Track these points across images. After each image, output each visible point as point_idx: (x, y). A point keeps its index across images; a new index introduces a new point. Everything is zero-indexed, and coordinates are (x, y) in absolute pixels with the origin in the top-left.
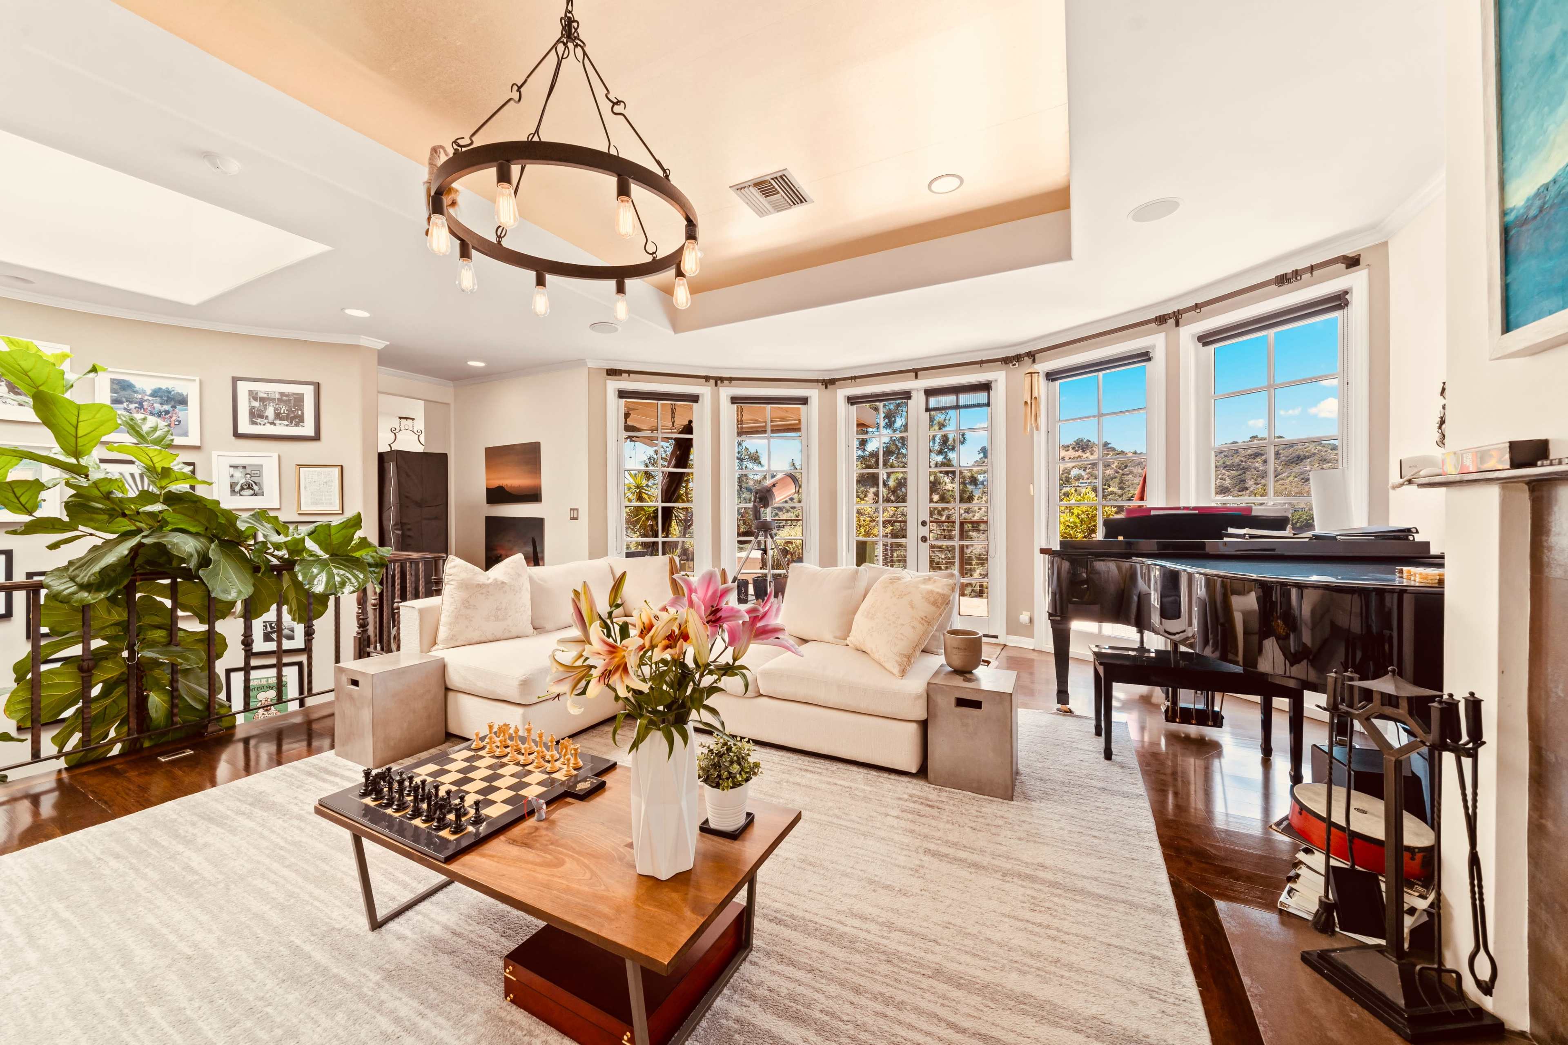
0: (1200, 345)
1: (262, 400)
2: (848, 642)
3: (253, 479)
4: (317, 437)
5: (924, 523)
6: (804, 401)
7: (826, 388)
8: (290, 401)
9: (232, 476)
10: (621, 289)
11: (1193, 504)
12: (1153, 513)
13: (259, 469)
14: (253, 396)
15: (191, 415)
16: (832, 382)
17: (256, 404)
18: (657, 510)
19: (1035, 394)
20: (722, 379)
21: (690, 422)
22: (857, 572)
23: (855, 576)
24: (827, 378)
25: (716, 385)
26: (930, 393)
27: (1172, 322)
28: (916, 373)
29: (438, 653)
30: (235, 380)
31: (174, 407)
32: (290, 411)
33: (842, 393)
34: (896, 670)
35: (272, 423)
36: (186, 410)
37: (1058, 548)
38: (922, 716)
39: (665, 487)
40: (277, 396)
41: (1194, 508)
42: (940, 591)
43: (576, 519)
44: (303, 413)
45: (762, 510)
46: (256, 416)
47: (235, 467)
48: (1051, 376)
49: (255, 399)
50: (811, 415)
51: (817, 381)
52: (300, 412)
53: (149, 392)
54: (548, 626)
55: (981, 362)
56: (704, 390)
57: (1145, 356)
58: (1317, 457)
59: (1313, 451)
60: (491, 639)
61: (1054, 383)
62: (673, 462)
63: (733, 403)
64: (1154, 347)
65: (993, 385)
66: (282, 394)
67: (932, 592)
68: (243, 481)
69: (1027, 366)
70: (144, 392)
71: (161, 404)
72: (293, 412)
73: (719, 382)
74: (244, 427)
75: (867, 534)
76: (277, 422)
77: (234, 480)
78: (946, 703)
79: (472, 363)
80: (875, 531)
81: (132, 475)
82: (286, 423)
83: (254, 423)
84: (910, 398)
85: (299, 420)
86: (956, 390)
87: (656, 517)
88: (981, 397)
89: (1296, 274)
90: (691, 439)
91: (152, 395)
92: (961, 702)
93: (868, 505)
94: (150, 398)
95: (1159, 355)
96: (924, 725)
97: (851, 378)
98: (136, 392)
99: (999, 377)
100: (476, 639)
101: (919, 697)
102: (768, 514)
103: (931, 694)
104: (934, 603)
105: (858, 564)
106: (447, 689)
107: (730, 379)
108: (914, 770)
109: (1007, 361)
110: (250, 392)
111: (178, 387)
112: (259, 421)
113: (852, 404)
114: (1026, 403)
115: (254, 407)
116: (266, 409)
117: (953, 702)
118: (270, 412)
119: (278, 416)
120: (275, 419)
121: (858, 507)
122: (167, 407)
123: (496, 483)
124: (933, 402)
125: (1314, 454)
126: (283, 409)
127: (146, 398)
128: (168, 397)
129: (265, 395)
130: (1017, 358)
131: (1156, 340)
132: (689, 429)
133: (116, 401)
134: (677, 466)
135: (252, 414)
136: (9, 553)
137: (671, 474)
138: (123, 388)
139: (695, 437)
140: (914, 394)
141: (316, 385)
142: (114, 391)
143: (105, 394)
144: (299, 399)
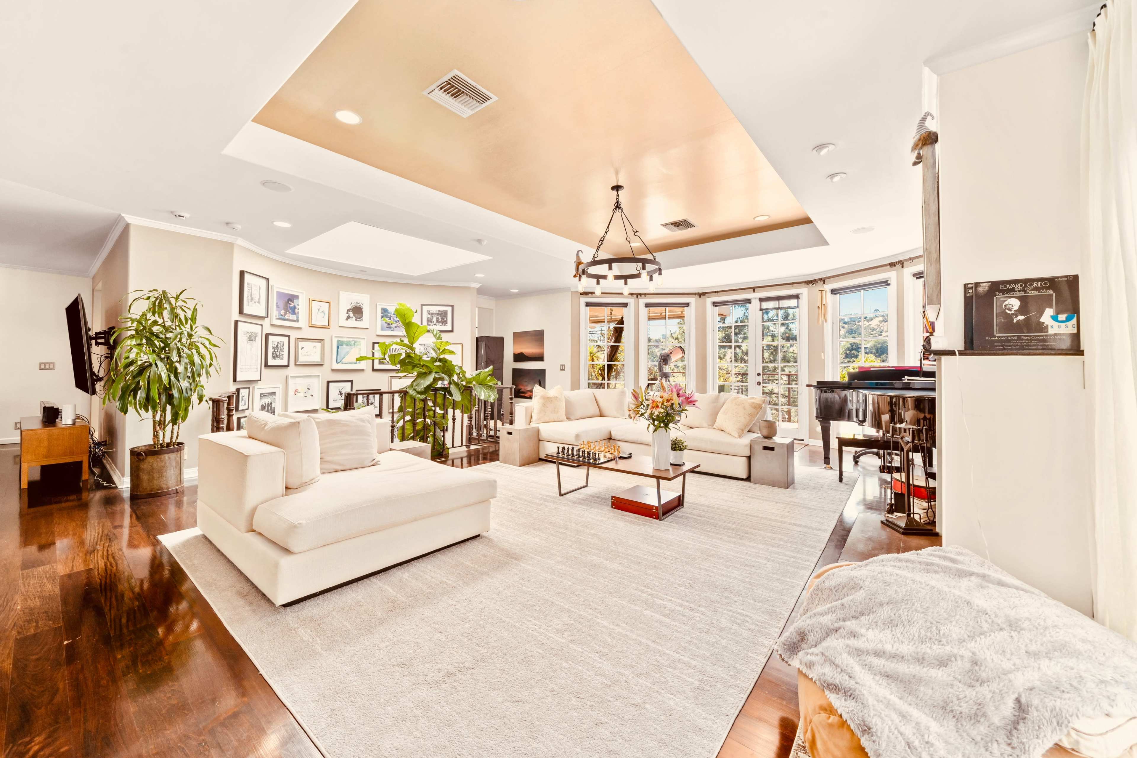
0: (915, 278)
1: (432, 314)
2: (715, 427)
4: (452, 331)
5: (759, 374)
6: (687, 305)
7: (700, 297)
8: (442, 314)
10: (626, 283)
11: (896, 365)
12: (872, 369)
14: (429, 312)
16: (704, 294)
17: (429, 316)
18: (605, 365)
19: (824, 302)
20: (640, 294)
21: (622, 318)
22: (719, 395)
23: (717, 398)
24: (701, 292)
25: (637, 297)
26: (762, 300)
27: (899, 266)
28: (754, 289)
29: (533, 425)
30: (421, 305)
32: (442, 319)
33: (709, 300)
34: (737, 436)
35: (435, 325)
37: (816, 385)
38: (748, 454)
39: (609, 354)
40: (438, 312)
41: (893, 367)
42: (758, 402)
43: (564, 370)
44: (447, 319)
45: (664, 366)
47: (421, 345)
48: (834, 292)
49: (429, 314)
50: (690, 313)
51: (695, 294)
53: (393, 313)
54: (572, 418)
55: (793, 284)
56: (630, 301)
57: (886, 283)
60: (553, 421)
61: (836, 295)
62: (613, 339)
63: (646, 307)
64: (890, 278)
65: (800, 296)
66: (439, 311)
67: (754, 403)
68: (424, 351)
69: (819, 286)
70: (391, 313)
71: (396, 318)
72: (444, 319)
73: (639, 296)
75: (725, 381)
76: (437, 324)
78: (759, 448)
79: (512, 291)
80: (730, 379)
82: (440, 324)
83: (428, 325)
84: (750, 303)
85: (445, 323)
86: (778, 298)
87: (604, 370)
88: (793, 302)
90: (623, 328)
92: (765, 448)
93: (724, 364)
95: (893, 282)
96: (749, 458)
97: (715, 292)
98: (389, 313)
99: (803, 291)
100: (548, 420)
101: (746, 446)
102: (667, 369)
103: (752, 445)
104: (755, 408)
105: (719, 392)
106: (539, 440)
107: (645, 294)
108: (744, 477)
109: (808, 283)
110: (427, 311)
112: (430, 324)
113: (716, 306)
114: (818, 307)
116: (433, 318)
117: (762, 448)
118: (434, 320)
119: (437, 321)
121: (720, 365)
123: (518, 351)
124: (766, 305)
126: (440, 318)
127: (392, 315)
129: (432, 312)
130: (814, 282)
131: (891, 275)
132: (621, 322)
133: (382, 317)
134: (615, 342)
135: (428, 320)
136: (351, 382)
137: (612, 346)
138: (384, 311)
139: (625, 326)
140: (753, 301)
141: (452, 306)
142: (382, 313)
143: (379, 314)
144: (446, 313)
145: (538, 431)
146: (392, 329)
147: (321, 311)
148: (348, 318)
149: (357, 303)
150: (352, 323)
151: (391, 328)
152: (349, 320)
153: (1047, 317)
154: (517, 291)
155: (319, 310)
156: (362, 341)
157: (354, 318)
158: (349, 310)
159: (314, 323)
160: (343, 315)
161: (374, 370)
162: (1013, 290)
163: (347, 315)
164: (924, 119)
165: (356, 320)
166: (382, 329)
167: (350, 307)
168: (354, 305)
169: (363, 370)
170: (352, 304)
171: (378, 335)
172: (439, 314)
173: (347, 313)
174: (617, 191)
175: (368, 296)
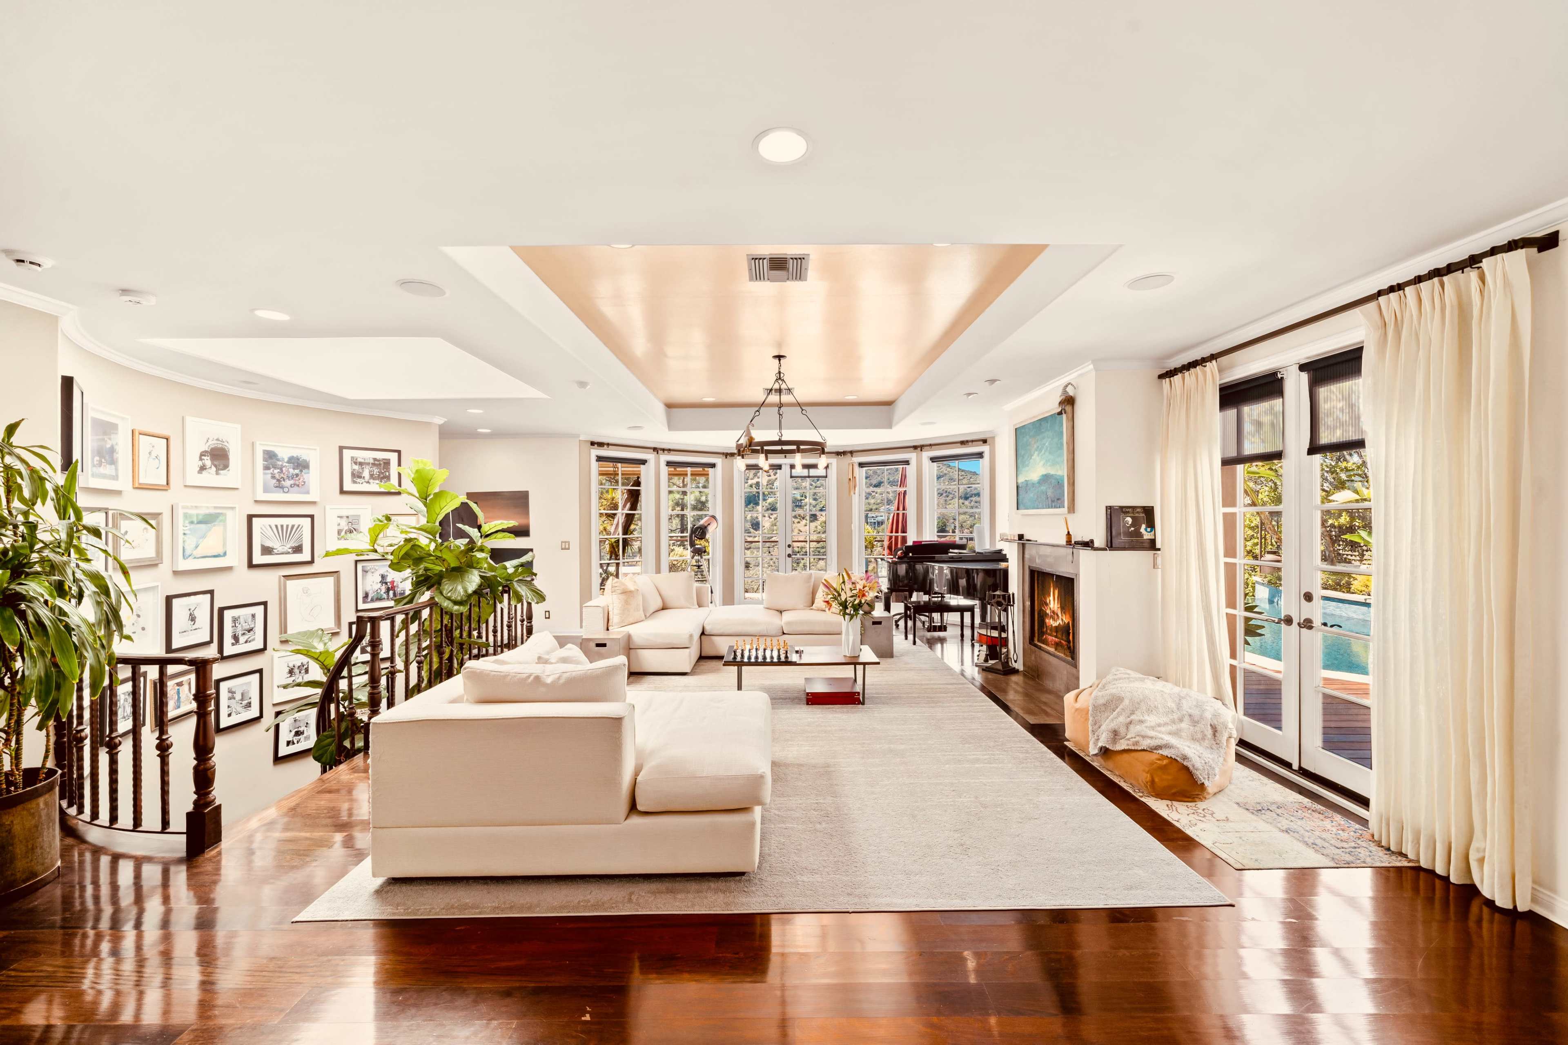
0: (931, 461)
1: (361, 464)
2: (813, 607)
3: (353, 526)
5: (789, 546)
6: (713, 466)
7: (727, 458)
8: (380, 464)
9: (339, 525)
13: (358, 517)
14: (355, 460)
15: (312, 477)
16: (730, 454)
17: (356, 467)
18: (618, 540)
19: (855, 475)
20: (662, 449)
21: (639, 478)
24: (728, 451)
25: (658, 453)
26: (792, 467)
27: (919, 449)
30: (341, 448)
31: (301, 471)
32: (380, 472)
35: (368, 482)
36: (308, 473)
39: (623, 524)
40: (372, 461)
43: (568, 549)
44: (389, 474)
46: (356, 476)
47: (341, 517)
48: (862, 465)
49: (356, 463)
50: (716, 475)
51: (722, 453)
52: (387, 474)
53: (286, 460)
56: (650, 456)
57: (906, 463)
58: (947, 477)
59: (945, 472)
61: (863, 468)
62: (628, 505)
63: (668, 466)
64: (911, 458)
65: (829, 466)
66: (375, 459)
68: (346, 528)
69: (848, 459)
70: (283, 460)
71: (294, 469)
72: (382, 473)
73: (660, 451)
74: (348, 486)
76: (371, 481)
77: (340, 528)
79: (480, 430)
81: (276, 526)
82: (377, 481)
83: (354, 482)
84: (780, 469)
85: (387, 479)
86: (809, 467)
87: (617, 545)
88: (822, 472)
89: (967, 441)
90: (639, 490)
91: (288, 462)
92: (874, 623)
94: (287, 465)
95: (913, 462)
98: (278, 460)
99: (833, 461)
106: (630, 649)
107: (667, 450)
109: (838, 453)
110: (352, 458)
111: (304, 455)
112: (359, 480)
114: (850, 479)
115: (354, 470)
116: (363, 471)
117: (871, 623)
118: (366, 474)
119: (372, 476)
120: (370, 479)
122: (297, 471)
124: (795, 472)
125: (946, 474)
126: (376, 471)
127: (285, 464)
128: (298, 463)
129: (363, 461)
130: (844, 453)
131: (912, 456)
132: (638, 483)
133: (266, 468)
134: (631, 509)
135: (353, 475)
136: (211, 592)
137: (627, 515)
138: (270, 457)
139: (642, 488)
140: (783, 467)
141: (399, 452)
142: (265, 460)
143: (260, 462)
144: (387, 463)
145: (629, 637)
146: (286, 490)
147: (154, 455)
148: (203, 468)
149: (218, 440)
150: (210, 478)
151: (282, 487)
152: (204, 472)
153: (1143, 530)
154: (489, 431)
155: (150, 453)
156: (229, 513)
157: (214, 469)
158: (202, 454)
159: (143, 479)
160: (194, 463)
161: (251, 565)
162: (1128, 512)
163: (200, 463)
164: (1066, 386)
165: (217, 474)
166: (266, 490)
167: (206, 448)
168: (212, 444)
169: (229, 569)
170: (210, 442)
171: (256, 501)
172: (374, 464)
173: (201, 459)
174: (780, 360)
175: (239, 426)
